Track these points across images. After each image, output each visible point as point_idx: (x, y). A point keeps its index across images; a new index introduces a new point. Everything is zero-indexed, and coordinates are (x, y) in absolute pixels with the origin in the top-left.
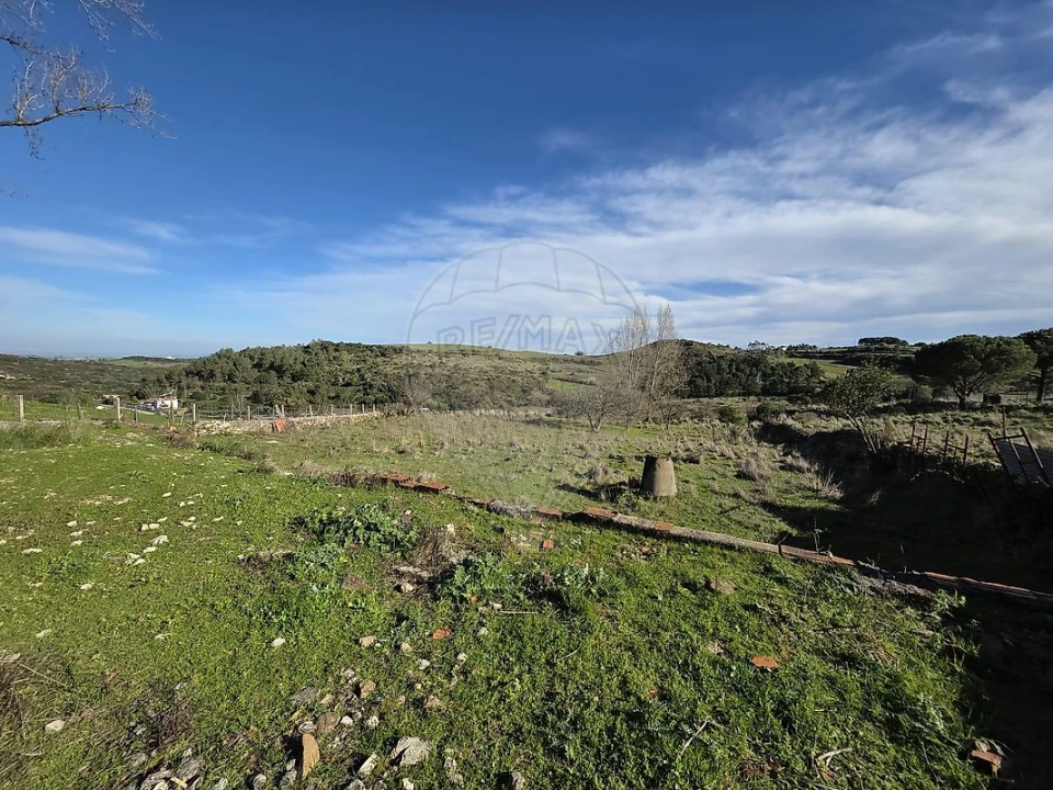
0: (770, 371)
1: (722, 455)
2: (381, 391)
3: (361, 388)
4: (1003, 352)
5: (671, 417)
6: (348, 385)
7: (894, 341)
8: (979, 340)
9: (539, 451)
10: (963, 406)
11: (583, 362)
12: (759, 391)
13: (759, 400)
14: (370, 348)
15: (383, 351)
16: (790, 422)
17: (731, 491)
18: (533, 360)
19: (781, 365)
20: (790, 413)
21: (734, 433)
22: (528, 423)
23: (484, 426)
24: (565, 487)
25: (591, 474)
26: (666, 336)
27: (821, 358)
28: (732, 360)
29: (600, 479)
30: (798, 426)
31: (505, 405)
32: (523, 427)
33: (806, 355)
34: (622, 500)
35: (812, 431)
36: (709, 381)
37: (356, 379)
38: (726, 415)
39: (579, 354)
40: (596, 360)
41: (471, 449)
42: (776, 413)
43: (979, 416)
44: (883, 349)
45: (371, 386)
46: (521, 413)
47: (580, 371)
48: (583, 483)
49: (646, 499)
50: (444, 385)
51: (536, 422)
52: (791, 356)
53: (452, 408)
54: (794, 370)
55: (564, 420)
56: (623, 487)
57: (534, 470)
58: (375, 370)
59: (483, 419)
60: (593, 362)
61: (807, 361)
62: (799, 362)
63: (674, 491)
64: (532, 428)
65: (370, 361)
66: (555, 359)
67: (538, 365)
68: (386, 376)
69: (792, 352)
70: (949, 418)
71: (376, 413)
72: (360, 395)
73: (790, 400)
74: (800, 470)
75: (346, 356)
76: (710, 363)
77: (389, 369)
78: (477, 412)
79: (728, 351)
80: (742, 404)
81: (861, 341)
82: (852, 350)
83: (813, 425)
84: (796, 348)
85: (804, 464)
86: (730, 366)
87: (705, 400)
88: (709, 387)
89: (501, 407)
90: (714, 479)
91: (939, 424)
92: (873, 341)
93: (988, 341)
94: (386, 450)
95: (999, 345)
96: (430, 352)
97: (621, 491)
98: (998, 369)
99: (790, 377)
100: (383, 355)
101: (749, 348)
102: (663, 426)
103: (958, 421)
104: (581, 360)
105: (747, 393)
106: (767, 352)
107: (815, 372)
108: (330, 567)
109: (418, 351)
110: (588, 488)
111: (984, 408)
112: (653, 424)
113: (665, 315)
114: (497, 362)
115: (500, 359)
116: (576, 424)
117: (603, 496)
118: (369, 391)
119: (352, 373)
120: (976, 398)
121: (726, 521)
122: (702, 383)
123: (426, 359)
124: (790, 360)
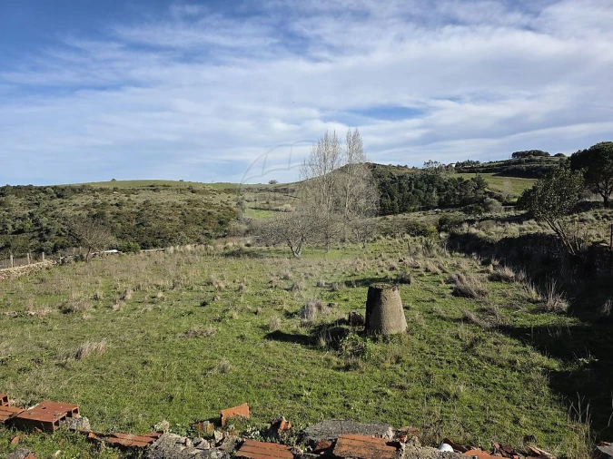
0: (443, 187)
2: (60, 235)
3: (36, 234)
5: (367, 236)
6: (20, 232)
7: (538, 153)
11: (276, 191)
12: (436, 205)
14: (43, 190)
15: (60, 192)
16: (473, 231)
18: (226, 191)
19: (453, 180)
20: (471, 222)
22: (227, 256)
23: (178, 265)
26: (356, 160)
27: (483, 172)
28: (411, 179)
30: (482, 234)
32: (222, 261)
33: (472, 170)
35: (495, 238)
36: (393, 199)
37: (28, 224)
39: (272, 183)
40: (290, 187)
42: (460, 224)
44: (531, 161)
45: (48, 232)
46: (220, 245)
47: (275, 199)
50: (134, 223)
51: (236, 254)
52: (460, 172)
53: (145, 246)
54: (462, 184)
55: (265, 248)
58: (50, 214)
59: (178, 256)
60: (284, 190)
61: (473, 175)
62: (467, 177)
64: (232, 260)
65: (45, 203)
66: (249, 189)
67: (232, 197)
68: (65, 219)
69: (461, 168)
71: (45, 263)
72: (34, 242)
73: (465, 211)
75: (13, 200)
76: (392, 182)
77: (68, 211)
78: (171, 249)
79: (407, 171)
80: (425, 218)
81: (514, 155)
82: (508, 163)
84: (463, 164)
86: (410, 185)
87: (391, 217)
88: (393, 205)
89: (198, 241)
92: (523, 154)
96: (115, 189)
99: (460, 191)
100: (59, 196)
101: (425, 167)
102: (361, 246)
104: (274, 188)
105: (426, 207)
106: (440, 169)
107: (480, 184)
109: (102, 190)
112: (350, 244)
113: (354, 141)
114: (190, 196)
115: (193, 192)
116: (277, 251)
118: (46, 237)
119: (23, 219)
122: (388, 202)
123: (111, 197)
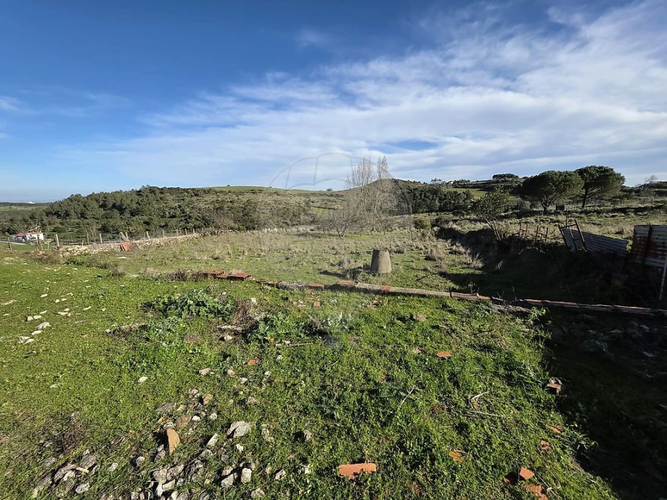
0: (443, 197)
1: (417, 248)
2: (197, 220)
3: (183, 219)
4: (567, 181)
5: (388, 228)
6: (173, 217)
7: (511, 176)
8: (556, 174)
9: (307, 252)
10: (546, 212)
11: (332, 195)
12: (438, 209)
13: (438, 215)
14: (186, 190)
15: (196, 193)
17: (423, 268)
18: (300, 195)
19: (450, 193)
20: (455, 221)
21: (423, 235)
22: (299, 235)
23: (271, 239)
24: (326, 273)
25: (340, 264)
26: (384, 176)
27: (472, 188)
28: (422, 191)
29: (346, 266)
31: (284, 225)
32: (296, 238)
33: (464, 187)
34: (360, 277)
35: (466, 231)
36: (408, 204)
37: (178, 212)
38: (418, 225)
39: (328, 190)
40: (340, 194)
41: (263, 254)
42: (447, 222)
43: (554, 218)
44: (506, 181)
45: (190, 217)
46: (294, 229)
47: (329, 201)
48: (336, 269)
49: (374, 275)
50: (242, 214)
51: (305, 235)
52: (456, 187)
53: (248, 228)
54: (457, 195)
55: (322, 232)
56: (360, 270)
57: (305, 263)
58: (191, 206)
59: (270, 234)
60: (337, 195)
61: (464, 190)
62: (460, 191)
63: (390, 270)
64: (302, 238)
65: (188, 199)
66: (314, 194)
67: (303, 199)
68: (200, 210)
69: (457, 184)
70: (538, 219)
71: (195, 235)
72: (182, 223)
73: (454, 214)
74: (460, 253)
75: (169, 197)
76: (409, 193)
77: (202, 205)
78: (266, 230)
79: (420, 185)
80: (428, 218)
81: (495, 176)
82: (489, 182)
83: (466, 227)
84: (458, 182)
85: (462, 249)
86: (421, 194)
87: (407, 216)
88: (408, 208)
89: (281, 227)
90: (412, 261)
91: (533, 223)
92: (501, 176)
93: (561, 174)
94: (205, 258)
95: (565, 176)
96: (230, 192)
97: (359, 272)
98: (564, 190)
99: (455, 200)
100: (196, 195)
101: (432, 183)
102: (382, 233)
103: (542, 221)
104: (330, 194)
105: (430, 211)
106: (442, 185)
107: (468, 196)
108: (174, 330)
109: (221, 192)
110: (339, 272)
111: (556, 213)
112: (376, 232)
113: (383, 163)
114: (276, 197)
115: (278, 195)
116: (330, 235)
117: (348, 276)
118: (189, 220)
119: (175, 209)
120: (552, 208)
121: (420, 284)
122: (404, 205)
123: (227, 197)
124: (455, 190)
